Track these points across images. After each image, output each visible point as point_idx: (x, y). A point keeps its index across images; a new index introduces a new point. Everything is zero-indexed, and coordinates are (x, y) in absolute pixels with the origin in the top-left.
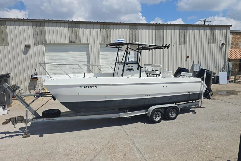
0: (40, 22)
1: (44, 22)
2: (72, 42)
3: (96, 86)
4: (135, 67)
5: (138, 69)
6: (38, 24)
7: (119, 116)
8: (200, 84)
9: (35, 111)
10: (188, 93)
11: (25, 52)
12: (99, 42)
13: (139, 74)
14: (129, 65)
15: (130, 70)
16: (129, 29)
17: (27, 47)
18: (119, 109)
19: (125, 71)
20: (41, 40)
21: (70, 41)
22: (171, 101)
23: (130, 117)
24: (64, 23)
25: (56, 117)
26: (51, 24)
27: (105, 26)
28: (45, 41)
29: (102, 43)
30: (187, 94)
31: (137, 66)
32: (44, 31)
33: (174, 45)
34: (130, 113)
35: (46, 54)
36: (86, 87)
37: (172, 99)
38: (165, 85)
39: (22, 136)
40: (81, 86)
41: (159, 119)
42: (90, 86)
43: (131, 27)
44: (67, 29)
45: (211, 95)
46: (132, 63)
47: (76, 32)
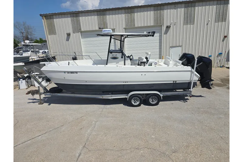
0: (76, 13)
1: (79, 13)
2: (100, 29)
3: (77, 72)
4: (119, 55)
5: (122, 57)
6: (75, 15)
7: (103, 97)
8: (190, 73)
9: (45, 87)
10: (174, 82)
11: (68, 39)
12: (124, 26)
13: (123, 62)
14: (113, 54)
15: (115, 58)
16: (154, 10)
17: (69, 35)
18: (103, 92)
19: (110, 59)
20: (77, 29)
21: (99, 28)
22: (152, 88)
23: (112, 99)
24: (94, 12)
25: (57, 93)
26: (83, 14)
27: (129, 10)
28: (80, 29)
29: (127, 27)
30: (172, 82)
31: (121, 54)
32: (79, 21)
33: (208, 24)
34: (111, 96)
35: (82, 40)
36: (69, 73)
37: (153, 87)
38: (143, 74)
39: (38, 103)
40: (65, 72)
41: (138, 103)
42: (72, 72)
43: (156, 8)
44: (96, 17)
45: (211, 85)
46: (115, 51)
47: (103, 19)
